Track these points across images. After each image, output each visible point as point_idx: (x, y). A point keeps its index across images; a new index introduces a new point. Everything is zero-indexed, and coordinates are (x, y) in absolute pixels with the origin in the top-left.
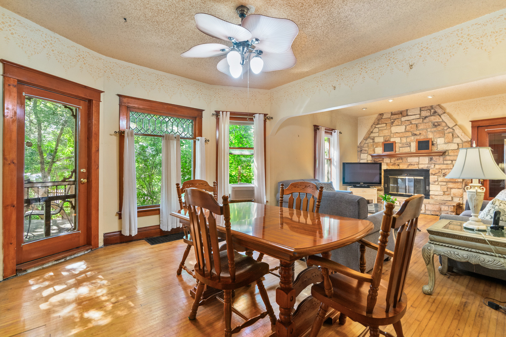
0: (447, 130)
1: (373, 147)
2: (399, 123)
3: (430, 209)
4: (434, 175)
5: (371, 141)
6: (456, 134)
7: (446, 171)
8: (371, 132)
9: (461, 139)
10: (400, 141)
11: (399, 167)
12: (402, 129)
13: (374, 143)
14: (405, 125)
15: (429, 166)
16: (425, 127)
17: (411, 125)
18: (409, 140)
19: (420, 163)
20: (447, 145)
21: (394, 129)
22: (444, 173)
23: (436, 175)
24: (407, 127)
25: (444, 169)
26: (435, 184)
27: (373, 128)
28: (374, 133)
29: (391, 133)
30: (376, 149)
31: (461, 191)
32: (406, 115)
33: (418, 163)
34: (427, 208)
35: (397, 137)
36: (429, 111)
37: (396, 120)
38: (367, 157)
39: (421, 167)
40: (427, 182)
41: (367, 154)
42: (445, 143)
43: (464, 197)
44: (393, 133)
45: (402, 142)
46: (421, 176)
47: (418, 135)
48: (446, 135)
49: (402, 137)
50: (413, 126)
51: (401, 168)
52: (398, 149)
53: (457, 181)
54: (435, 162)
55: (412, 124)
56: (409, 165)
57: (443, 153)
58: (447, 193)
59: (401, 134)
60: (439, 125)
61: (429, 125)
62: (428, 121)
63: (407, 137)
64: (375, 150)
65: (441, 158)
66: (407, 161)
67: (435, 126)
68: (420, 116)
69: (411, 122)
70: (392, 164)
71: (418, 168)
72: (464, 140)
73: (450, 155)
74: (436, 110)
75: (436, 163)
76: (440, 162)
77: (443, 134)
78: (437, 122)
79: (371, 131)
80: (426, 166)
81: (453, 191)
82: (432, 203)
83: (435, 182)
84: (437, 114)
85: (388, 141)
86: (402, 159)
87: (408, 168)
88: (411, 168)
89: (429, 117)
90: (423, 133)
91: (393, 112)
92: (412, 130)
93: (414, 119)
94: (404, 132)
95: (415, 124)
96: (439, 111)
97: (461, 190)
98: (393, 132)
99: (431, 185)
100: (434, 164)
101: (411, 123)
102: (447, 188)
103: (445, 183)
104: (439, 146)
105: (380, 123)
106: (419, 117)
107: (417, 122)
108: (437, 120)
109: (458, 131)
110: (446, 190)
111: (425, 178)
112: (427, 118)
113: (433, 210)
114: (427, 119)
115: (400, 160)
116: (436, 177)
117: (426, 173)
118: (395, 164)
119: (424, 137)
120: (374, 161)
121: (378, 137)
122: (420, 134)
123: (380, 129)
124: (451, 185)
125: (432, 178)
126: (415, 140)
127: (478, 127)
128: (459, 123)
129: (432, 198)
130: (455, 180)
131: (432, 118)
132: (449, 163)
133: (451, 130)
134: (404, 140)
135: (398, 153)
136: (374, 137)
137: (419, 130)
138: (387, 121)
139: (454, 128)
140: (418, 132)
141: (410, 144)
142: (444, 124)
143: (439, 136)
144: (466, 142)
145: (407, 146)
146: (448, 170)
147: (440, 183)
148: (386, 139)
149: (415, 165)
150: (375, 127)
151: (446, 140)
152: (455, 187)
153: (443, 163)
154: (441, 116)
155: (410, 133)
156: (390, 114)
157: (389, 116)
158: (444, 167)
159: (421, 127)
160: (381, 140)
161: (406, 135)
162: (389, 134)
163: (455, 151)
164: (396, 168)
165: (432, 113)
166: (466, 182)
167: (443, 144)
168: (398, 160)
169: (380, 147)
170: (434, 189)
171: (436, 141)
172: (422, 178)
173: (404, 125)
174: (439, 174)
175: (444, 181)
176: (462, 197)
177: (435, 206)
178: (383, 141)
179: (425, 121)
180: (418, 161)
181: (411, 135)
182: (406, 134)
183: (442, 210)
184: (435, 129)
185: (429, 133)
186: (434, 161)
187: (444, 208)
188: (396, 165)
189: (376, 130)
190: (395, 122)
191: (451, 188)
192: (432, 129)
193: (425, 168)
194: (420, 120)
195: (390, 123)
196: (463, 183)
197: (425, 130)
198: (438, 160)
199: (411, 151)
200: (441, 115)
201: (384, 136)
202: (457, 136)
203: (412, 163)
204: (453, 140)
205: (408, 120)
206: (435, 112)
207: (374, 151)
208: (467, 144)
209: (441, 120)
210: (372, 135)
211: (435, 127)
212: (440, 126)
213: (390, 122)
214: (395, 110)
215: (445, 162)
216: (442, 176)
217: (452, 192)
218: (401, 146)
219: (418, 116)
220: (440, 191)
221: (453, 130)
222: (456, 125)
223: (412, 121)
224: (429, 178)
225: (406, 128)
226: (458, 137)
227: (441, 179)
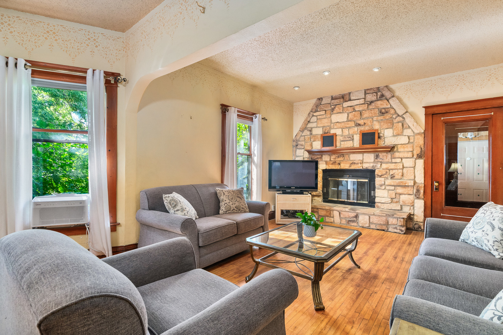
0: (396, 118)
1: (311, 140)
2: (340, 109)
3: (375, 222)
4: (380, 176)
5: (308, 133)
6: (407, 124)
7: (394, 171)
8: (308, 122)
9: (412, 130)
10: (341, 133)
11: (340, 166)
12: (343, 117)
13: (312, 136)
14: (347, 112)
15: (375, 165)
16: (371, 115)
17: (354, 112)
18: (351, 131)
19: (364, 161)
20: (396, 138)
21: (336, 118)
22: (392, 175)
23: (383, 176)
24: (350, 115)
25: (392, 169)
26: (381, 189)
27: (311, 116)
28: (312, 122)
29: (331, 122)
30: (314, 143)
31: (412, 197)
32: (348, 99)
33: (361, 162)
34: (371, 221)
35: (338, 128)
36: (375, 94)
37: (337, 106)
38: (304, 153)
39: (366, 166)
40: (372, 186)
41: (303, 150)
42: (394, 136)
43: (416, 205)
44: (333, 123)
45: (344, 134)
46: (366, 178)
47: (362, 125)
48: (395, 125)
49: (344, 128)
50: (356, 113)
51: (342, 168)
52: (340, 144)
53: (407, 185)
54: (382, 160)
55: (356, 111)
56: (352, 164)
57: (391, 149)
58: (395, 200)
59: (343, 124)
60: (387, 113)
61: (375, 112)
62: (374, 107)
63: (349, 128)
64: (313, 145)
65: (389, 155)
66: (350, 159)
67: (383, 113)
68: (365, 101)
69: (354, 109)
70: (332, 162)
71: (361, 168)
72: (416, 132)
73: (399, 151)
74: (383, 93)
75: (383, 161)
76: (387, 160)
77: (391, 124)
78: (384, 109)
79: (309, 120)
80: (372, 165)
81: (403, 197)
82: (377, 214)
83: (381, 186)
84: (384, 98)
85: (327, 133)
86: (343, 156)
87: (350, 168)
88: (353, 167)
89: (375, 102)
90: (368, 122)
91: (334, 96)
92: (355, 119)
93: (357, 105)
94: (346, 122)
95: (358, 111)
96: (387, 94)
97: (412, 196)
98: (333, 121)
99: (376, 190)
100: (381, 162)
102: (396, 194)
103: (393, 188)
104: (386, 140)
105: (318, 110)
106: (363, 103)
107: (361, 109)
108: (385, 106)
109: (409, 120)
110: (394, 196)
111: (370, 181)
112: (373, 103)
113: (379, 223)
114: (373, 104)
115: (342, 158)
116: (383, 179)
117: (370, 174)
118: (335, 162)
119: (369, 128)
120: (312, 159)
121: (316, 127)
122: (365, 123)
123: (318, 117)
124: (400, 190)
125: (378, 181)
126: (359, 131)
127: (433, 114)
128: (411, 109)
129: (378, 207)
130: (405, 183)
131: (379, 103)
132: (398, 162)
133: (401, 119)
134: (346, 132)
135: (339, 148)
136: (312, 128)
137: (363, 119)
138: (326, 107)
139: (404, 116)
140: (362, 121)
141: (353, 136)
142: (392, 111)
143: (387, 127)
144: (419, 134)
145: (350, 139)
146: (396, 170)
147: (388, 188)
148: (325, 130)
149: (359, 163)
150: (313, 116)
151: (395, 132)
152: (405, 193)
153: (391, 161)
154: (389, 100)
155: (353, 122)
156: (331, 99)
157: (329, 100)
158: (392, 166)
159: (366, 114)
160: (318, 132)
161: (348, 126)
162: (329, 124)
163: (405, 146)
164: (336, 168)
165: (378, 97)
166: (418, 186)
167: (391, 137)
168: (338, 157)
169: (319, 141)
170: (381, 195)
171: (383, 133)
172: (367, 180)
174: (386, 175)
175: (392, 184)
176: (413, 206)
177: (381, 218)
178: (321, 133)
179: (371, 107)
180: (362, 159)
181: (354, 125)
182: (348, 124)
183: (389, 223)
184: (382, 118)
185: (375, 122)
186: (381, 159)
187: (392, 221)
188: (337, 164)
189: (314, 119)
190: (336, 108)
191: (400, 194)
192: (379, 118)
193: (370, 168)
194: (366, 106)
195: (330, 110)
196: (415, 188)
197: (371, 119)
198: (385, 158)
199: (353, 145)
200: (390, 99)
201: (323, 127)
202: (408, 126)
203: (354, 161)
204: (402, 132)
205: (351, 106)
206: (382, 96)
207: (311, 145)
208: (419, 136)
209: (389, 106)
210: (310, 125)
211: (382, 115)
212: (388, 114)
213: (330, 108)
214: (336, 94)
215: (394, 160)
216: (389, 178)
217: (401, 199)
218: (343, 140)
219: (362, 101)
220: (387, 197)
221: (404, 118)
222: (407, 112)
223: (355, 107)
224: (374, 181)
225: (348, 117)
227: (389, 182)
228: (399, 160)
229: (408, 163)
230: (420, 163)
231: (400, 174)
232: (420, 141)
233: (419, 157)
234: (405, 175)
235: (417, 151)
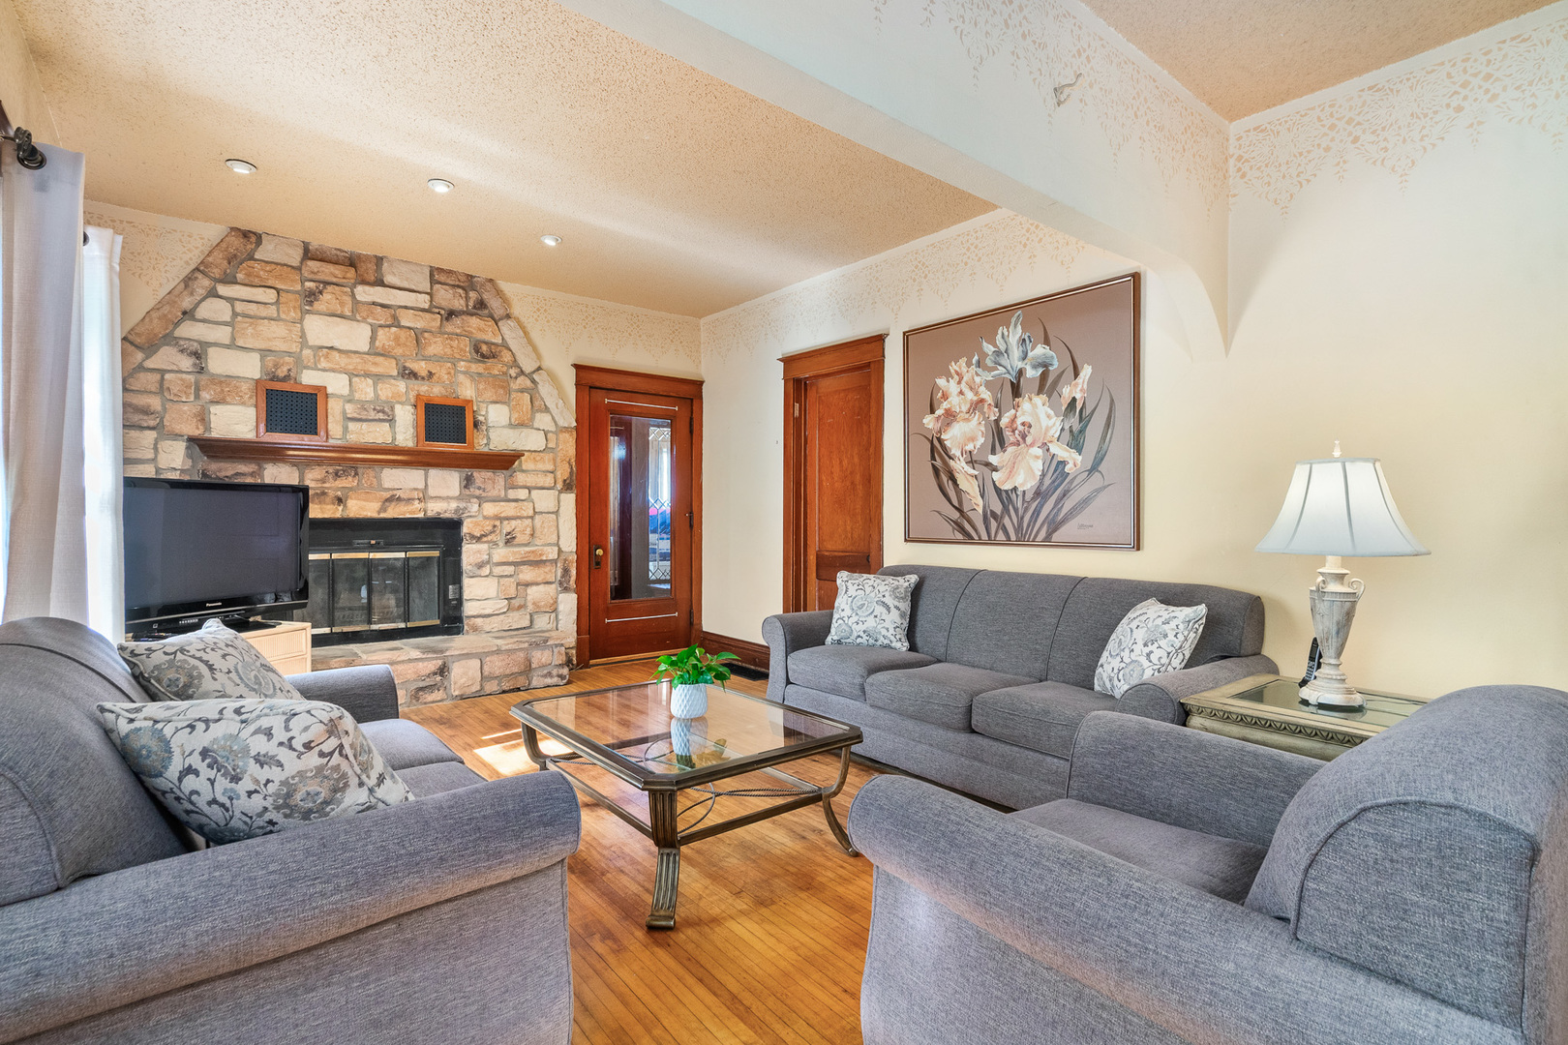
0: (516, 378)
1: (197, 396)
2: (342, 304)
4: (479, 539)
5: (186, 363)
6: (542, 399)
7: (514, 523)
8: (185, 313)
9: (553, 418)
10: (346, 391)
11: (340, 508)
12: (355, 336)
13: (204, 378)
14: (370, 320)
15: (462, 505)
16: (448, 351)
17: (394, 329)
18: (386, 391)
19: (431, 492)
20: (517, 432)
21: (320, 329)
22: (510, 533)
23: (485, 539)
24: (381, 332)
25: (508, 519)
26: (481, 576)
27: (201, 292)
28: (204, 321)
29: (303, 342)
30: (214, 409)
31: (552, 589)
32: (373, 278)
33: (421, 495)
35: (333, 370)
36: (460, 291)
37: (330, 288)
38: (156, 449)
39: (435, 508)
40: (451, 570)
41: (153, 434)
42: (511, 426)
43: (561, 608)
44: (311, 347)
45: (357, 396)
46: (434, 549)
47: (423, 378)
48: (514, 395)
49: (356, 376)
50: (403, 334)
51: (352, 515)
52: (338, 428)
53: (544, 558)
54: (481, 492)
55: (399, 326)
56: (390, 500)
57: (504, 462)
58: (516, 603)
59: (356, 359)
60: (494, 357)
61: (462, 346)
62: (458, 331)
63: (378, 378)
64: (212, 417)
65: (501, 478)
66: (380, 484)
67: (483, 356)
68: (431, 301)
69: (395, 317)
71: (421, 515)
72: (562, 423)
73: (524, 467)
74: (485, 297)
75: (484, 495)
76: (495, 493)
77: (503, 389)
78: (486, 343)
79: (187, 303)
80: (454, 505)
81: (534, 593)
83: (480, 566)
84: (486, 312)
85: (286, 378)
86: (356, 474)
87: (383, 515)
88: (394, 512)
89: (463, 317)
90: (442, 371)
91: (314, 245)
92: (399, 351)
93: (406, 307)
94: (367, 354)
95: (410, 328)
96: (494, 304)
97: (553, 586)
98: (313, 340)
99: (466, 581)
100: (478, 498)
101: (396, 323)
102: (518, 584)
103: (510, 570)
104: (492, 435)
105: (240, 276)
106: (426, 306)
107: (419, 325)
108: (489, 337)
109: (545, 390)
110: (512, 592)
111: (444, 554)
112: (456, 316)
114: (458, 321)
115: (350, 479)
116: (485, 546)
117: (446, 532)
118: (324, 493)
119: (444, 392)
120: (204, 475)
121: (228, 347)
122: (431, 374)
123: (239, 307)
124: (527, 574)
125: (470, 553)
126: (412, 395)
127: (590, 387)
128: (547, 363)
129: (475, 629)
130: (541, 555)
131: (474, 321)
132: (523, 498)
133: (528, 383)
134: (366, 390)
135: (339, 442)
136: (206, 345)
137: (426, 359)
138: (279, 277)
139: (535, 376)
140: (423, 364)
141: (392, 408)
142: (507, 357)
143: (494, 398)
144: (566, 429)
145: (381, 416)
146: (519, 521)
147: (498, 570)
148: (276, 366)
149: (413, 499)
150: (213, 294)
151: (515, 415)
152: (539, 580)
153: (506, 495)
154: (500, 324)
155: (394, 362)
156: (300, 251)
157: (294, 257)
158: (509, 509)
159: (435, 347)
160: (249, 367)
161: (374, 370)
162: (295, 348)
163: (538, 456)
164: (326, 516)
165: (471, 304)
166: (565, 560)
167: (503, 427)
168: (337, 475)
169: (243, 404)
170: (479, 593)
171: (484, 413)
172: (436, 553)
173: (364, 320)
174: (493, 535)
175: (511, 559)
176: (555, 610)
178: (257, 376)
179: (449, 328)
180: (421, 486)
181: (395, 373)
182: (375, 364)
184: (480, 368)
185: (461, 378)
186: (479, 488)
188: (328, 500)
189: (212, 308)
190: (326, 296)
191: (527, 585)
192: (473, 366)
193: (447, 515)
194: (435, 319)
195: (297, 292)
196: (559, 565)
197: (449, 365)
198: (489, 486)
199: (394, 439)
200: (500, 319)
201: (264, 353)
202: (543, 406)
203: (398, 493)
204: (532, 419)
205: (383, 306)
206: (481, 304)
207: (203, 418)
208: (567, 435)
209: (499, 340)
210: (189, 330)
211: (480, 361)
212: (496, 360)
213: (298, 287)
214: (326, 239)
215: (512, 494)
216: (501, 544)
217: (529, 598)
218: (355, 415)
219: (423, 301)
220: (497, 597)
221: (533, 381)
222: (541, 368)
223: (401, 313)
224: (459, 553)
225: (373, 338)
226: (547, 410)
227: (501, 553)
228: (522, 494)
229: (544, 500)
230: (569, 500)
231: (528, 531)
232: (568, 446)
233: (567, 487)
234: (538, 533)
235: (563, 472)
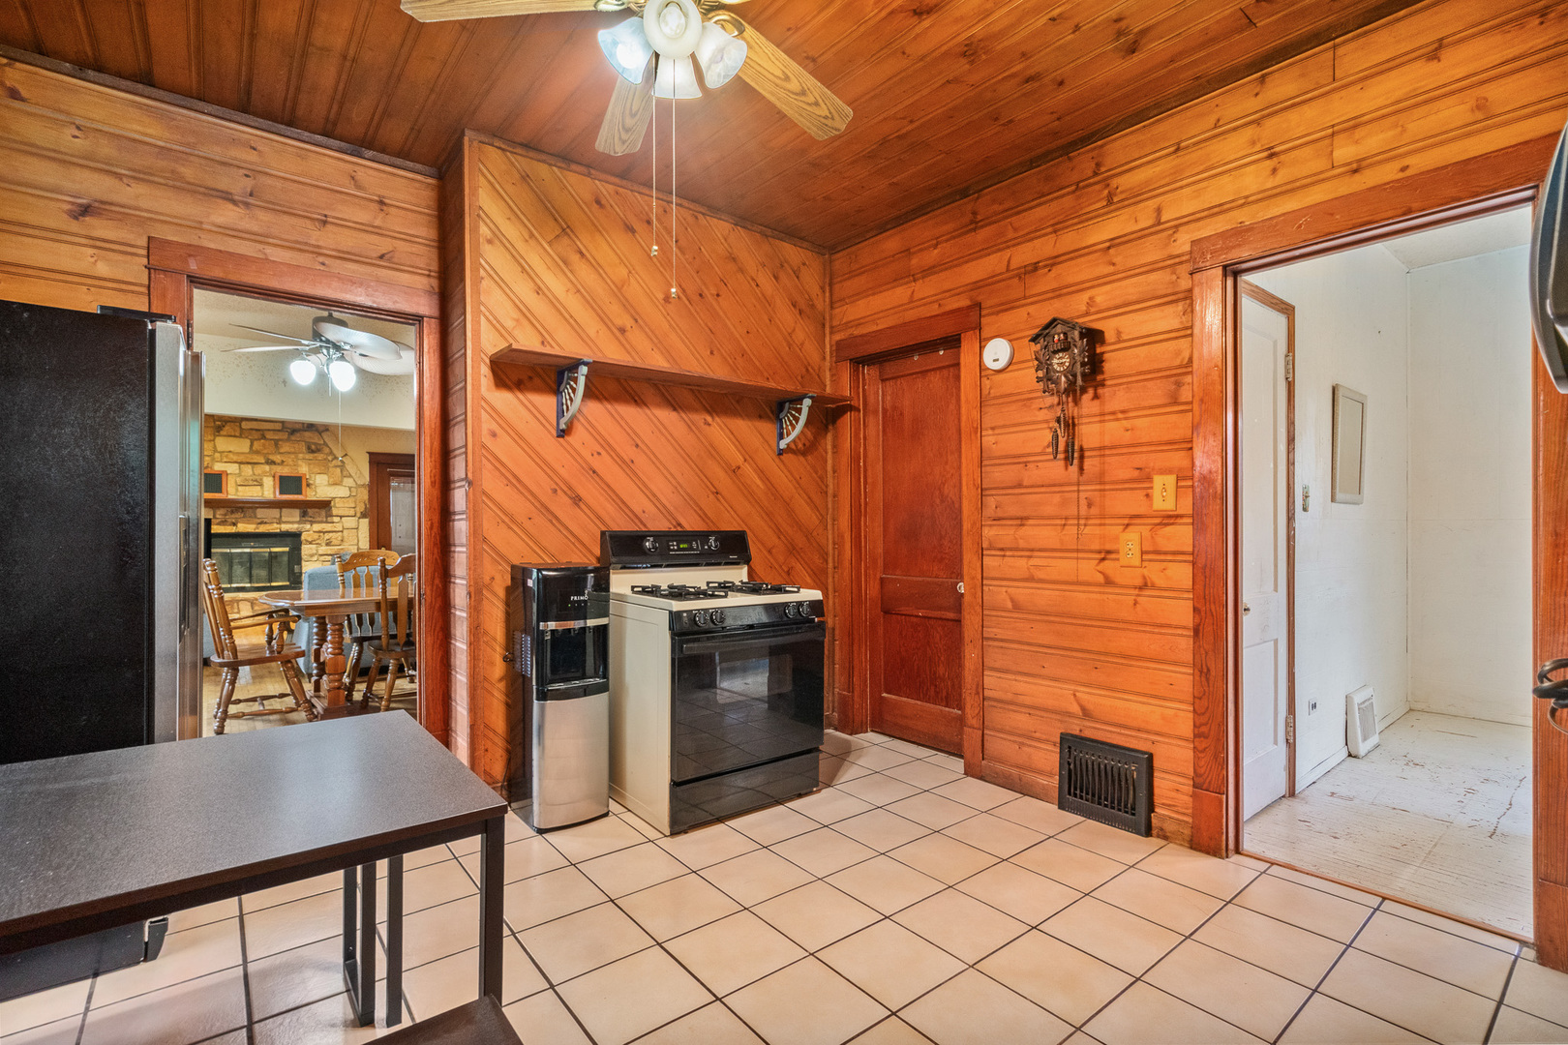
0: (332, 461)
2: (235, 431)
4: (310, 543)
6: (348, 471)
7: (331, 534)
9: (355, 480)
10: (236, 472)
11: (234, 528)
12: (242, 445)
14: (250, 438)
15: (301, 526)
16: (293, 449)
17: (262, 441)
18: (259, 469)
19: (283, 520)
20: (333, 487)
21: (224, 444)
22: (329, 539)
23: (315, 543)
24: (255, 443)
25: (327, 532)
26: (312, 561)
29: (216, 450)
33: (278, 522)
35: (230, 463)
37: (229, 424)
39: (285, 528)
40: (295, 557)
42: (329, 486)
44: (219, 452)
45: (243, 474)
46: (285, 545)
47: (279, 464)
48: (330, 469)
49: (242, 464)
50: (267, 443)
51: (241, 531)
52: (234, 490)
54: (311, 519)
55: (266, 439)
56: (261, 524)
57: (325, 505)
59: (242, 457)
61: (300, 446)
62: (298, 439)
63: (254, 465)
65: (323, 513)
66: (256, 517)
67: (313, 451)
68: (283, 426)
69: (263, 435)
70: (218, 521)
71: (278, 531)
72: (359, 482)
73: (337, 506)
75: (313, 520)
76: (320, 519)
77: (325, 468)
78: (314, 444)
80: (296, 526)
83: (312, 556)
84: (314, 428)
85: (209, 468)
86: (242, 513)
87: (257, 531)
88: (263, 529)
89: (301, 432)
90: (289, 461)
92: (265, 451)
93: (269, 430)
94: (248, 453)
95: (271, 440)
98: (220, 449)
99: (303, 563)
100: (310, 522)
101: (264, 437)
104: (318, 491)
106: (280, 429)
107: (276, 438)
108: (316, 440)
109: (351, 466)
111: (292, 550)
112: (297, 432)
114: (297, 434)
115: (239, 515)
116: (314, 546)
117: (294, 539)
118: (226, 521)
119: (290, 471)
122: (283, 462)
125: (306, 550)
126: (273, 473)
127: (379, 464)
128: (351, 452)
130: (347, 550)
131: (307, 434)
132: (336, 521)
133: (339, 463)
134: (248, 470)
135: (233, 497)
137: (280, 454)
139: (343, 459)
140: (278, 457)
141: (261, 479)
142: (327, 450)
143: (319, 472)
144: (363, 486)
145: (255, 484)
146: (334, 533)
147: (322, 558)
149: (274, 523)
151: (332, 480)
153: (326, 520)
154: (322, 434)
155: (263, 457)
158: (328, 527)
159: (285, 448)
161: (252, 461)
162: (211, 453)
163: (345, 500)
165: (306, 426)
167: (324, 487)
168: (232, 512)
171: (312, 479)
172: (287, 549)
173: (247, 438)
174: (319, 541)
175: (329, 553)
179: (293, 438)
180: (278, 517)
181: (263, 462)
182: (252, 458)
184: (310, 456)
185: (300, 463)
188: (228, 524)
190: (227, 428)
192: (307, 456)
193: (293, 531)
194: (284, 435)
195: (212, 427)
197: (293, 456)
198: (316, 516)
199: (264, 496)
202: (348, 474)
203: (265, 520)
204: (342, 481)
205: (257, 430)
208: (363, 489)
209: (322, 442)
211: (311, 453)
212: (320, 452)
215: (330, 520)
216: (324, 544)
218: (242, 484)
219: (278, 426)
221: (342, 462)
222: (346, 455)
223: (266, 432)
224: (300, 549)
225: (251, 446)
226: (350, 476)
227: (323, 549)
228: (336, 519)
229: (350, 522)
230: (365, 523)
231: (340, 538)
232: (364, 495)
233: (364, 515)
234: (345, 539)
235: (361, 508)
